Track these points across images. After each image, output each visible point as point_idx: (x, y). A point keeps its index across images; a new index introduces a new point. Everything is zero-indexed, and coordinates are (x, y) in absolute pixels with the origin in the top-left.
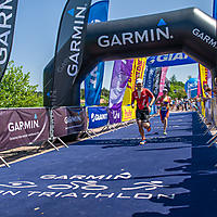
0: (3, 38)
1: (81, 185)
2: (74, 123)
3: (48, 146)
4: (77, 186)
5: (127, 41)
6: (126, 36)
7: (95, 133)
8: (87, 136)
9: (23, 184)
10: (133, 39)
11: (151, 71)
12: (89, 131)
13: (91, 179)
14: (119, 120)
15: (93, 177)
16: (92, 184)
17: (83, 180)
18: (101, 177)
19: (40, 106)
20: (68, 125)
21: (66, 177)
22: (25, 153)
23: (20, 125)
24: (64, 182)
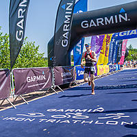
1: (72, 115)
2: (67, 77)
3: (51, 91)
4: (70, 116)
7: (80, 83)
8: (75, 85)
10: (104, 22)
12: (76, 81)
13: (78, 112)
15: (80, 111)
16: (79, 115)
17: (73, 112)
18: (85, 110)
19: (46, 67)
20: (64, 78)
21: (62, 110)
22: (37, 95)
23: (34, 79)
24: (61, 113)
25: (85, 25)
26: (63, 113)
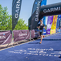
0: (17, 11)
1: (39, 52)
3: (29, 40)
5: (52, 11)
6: (52, 9)
8: (40, 38)
9: (23, 51)
10: (54, 10)
11: (59, 19)
14: (49, 34)
15: (42, 50)
17: (39, 50)
19: (27, 29)
20: (35, 35)
21: (34, 49)
22: (23, 42)
23: (22, 35)
25: (45, 11)
26: (35, 50)
